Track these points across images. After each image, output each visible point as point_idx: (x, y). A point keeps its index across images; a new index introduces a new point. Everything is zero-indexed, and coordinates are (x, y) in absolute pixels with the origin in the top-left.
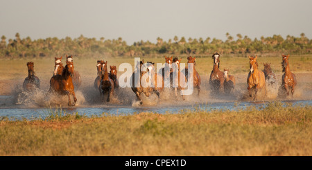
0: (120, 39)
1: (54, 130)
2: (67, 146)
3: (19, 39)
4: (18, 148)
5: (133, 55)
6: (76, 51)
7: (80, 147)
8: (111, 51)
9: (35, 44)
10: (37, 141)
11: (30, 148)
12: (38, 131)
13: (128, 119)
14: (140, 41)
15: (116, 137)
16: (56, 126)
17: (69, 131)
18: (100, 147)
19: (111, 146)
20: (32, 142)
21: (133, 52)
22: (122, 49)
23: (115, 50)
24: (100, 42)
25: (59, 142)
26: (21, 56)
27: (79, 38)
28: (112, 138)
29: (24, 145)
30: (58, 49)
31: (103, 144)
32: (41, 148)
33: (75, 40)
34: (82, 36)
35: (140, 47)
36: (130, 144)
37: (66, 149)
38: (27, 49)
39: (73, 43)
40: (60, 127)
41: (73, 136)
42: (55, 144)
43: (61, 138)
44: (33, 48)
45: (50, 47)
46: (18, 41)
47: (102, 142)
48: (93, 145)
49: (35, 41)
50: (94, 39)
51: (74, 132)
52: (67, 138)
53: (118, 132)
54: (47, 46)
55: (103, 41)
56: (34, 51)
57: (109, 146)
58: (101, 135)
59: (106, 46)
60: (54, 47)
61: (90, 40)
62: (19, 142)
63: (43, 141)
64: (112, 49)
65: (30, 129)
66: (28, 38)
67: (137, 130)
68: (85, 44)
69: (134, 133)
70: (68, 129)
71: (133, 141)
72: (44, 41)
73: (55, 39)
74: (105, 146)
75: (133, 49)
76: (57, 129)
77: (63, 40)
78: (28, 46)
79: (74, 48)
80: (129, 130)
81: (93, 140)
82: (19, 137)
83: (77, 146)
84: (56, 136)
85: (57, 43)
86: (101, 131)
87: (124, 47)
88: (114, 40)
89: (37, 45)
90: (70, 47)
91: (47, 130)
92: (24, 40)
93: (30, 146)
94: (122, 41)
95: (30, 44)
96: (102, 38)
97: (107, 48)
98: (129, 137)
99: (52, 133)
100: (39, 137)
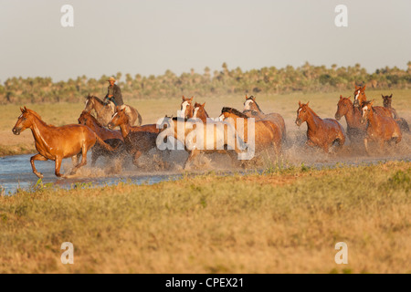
0: (358, 65)
1: (275, 186)
2: (292, 207)
3: (227, 71)
4: (229, 211)
5: (375, 86)
6: (300, 83)
7: (309, 208)
8: (346, 81)
9: (247, 76)
10: (253, 201)
11: (244, 211)
12: (254, 188)
13: (370, 170)
14: (384, 68)
15: (356, 194)
16: (277, 181)
17: (294, 187)
18: (335, 208)
19: (350, 206)
20: (246, 202)
21: (375, 83)
22: (360, 78)
23: (351, 80)
24: (331, 71)
25: (281, 201)
26: (229, 92)
27: (304, 67)
28: (351, 195)
29: (236, 207)
30: (276, 82)
31: (339, 204)
32: (259, 210)
33: (298, 69)
34: (307, 63)
35: (384, 76)
36: (374, 203)
37: (290, 211)
38: (237, 83)
39: (296, 73)
40: (281, 183)
41: (299, 194)
42: (276, 205)
43: (284, 195)
44: (244, 81)
45: (266, 79)
46: (226, 73)
47: (338, 201)
48: (326, 206)
49: (247, 73)
50: (323, 67)
51: (300, 188)
52: (291, 196)
53: (359, 188)
54: (262, 78)
55: (335, 69)
56: (245, 84)
57: (346, 206)
58: (335, 193)
59: (339, 75)
60: (271, 79)
61: (317, 68)
62: (231, 203)
63: (260, 201)
64: (347, 79)
65: (243, 186)
66: (238, 69)
67: (384, 184)
68: (311, 74)
69: (380, 188)
70: (292, 185)
71: (379, 199)
72: (259, 71)
73: (273, 69)
74: (341, 206)
75: (375, 78)
76: (278, 185)
77: (282, 69)
78: (238, 79)
79: (298, 79)
80: (373, 185)
81: (324, 198)
82: (229, 197)
83: (305, 207)
84: (278, 195)
85: (274, 74)
86: (336, 187)
87: (363, 76)
88: (349, 67)
89: (250, 77)
90: (291, 78)
91: (266, 186)
92: (233, 71)
93: (244, 207)
94: (360, 68)
95: (241, 76)
96: (334, 66)
97: (341, 78)
98: (373, 194)
99: (272, 190)
100: (256, 196)
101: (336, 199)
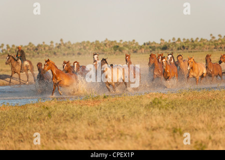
0: (134, 41)
1: (89, 106)
2: (98, 118)
3: (63, 43)
4: (64, 120)
5: (143, 51)
6: (103, 50)
7: (108, 118)
8: (127, 49)
9: (74, 46)
10: (77, 115)
11: (72, 120)
12: (78, 107)
13: (141, 97)
14: (148, 42)
15: (133, 110)
16: (90, 104)
17: (99, 107)
18: (121, 118)
19: (129, 117)
20: (73, 115)
21: (143, 50)
22: (135, 48)
23: (130, 49)
24: (120, 43)
25: (93, 114)
26: (64, 55)
27: (105, 41)
28: (130, 111)
29: (68, 118)
30: (90, 49)
31: (124, 116)
32: (80, 120)
33: (102, 42)
34: (107, 39)
35: (148, 46)
36: (142, 115)
37: (97, 120)
38: (68, 50)
39: (101, 45)
40: (93, 104)
41: (102, 111)
42: (90, 117)
43: (94, 111)
44: (73, 49)
45: (84, 48)
46: (62, 45)
47: (123, 115)
48: (117, 117)
49: (74, 44)
50: (115, 41)
51: (103, 107)
52: (98, 112)
53: (134, 107)
54: (82, 47)
55: (122, 43)
56: (73, 51)
57: (128, 117)
58: (122, 110)
59: (124, 46)
60: (87, 48)
61: (112, 42)
62: (65, 116)
63: (81, 115)
64: (128, 48)
65: (71, 106)
66: (69, 42)
67: (147, 105)
68: (109, 45)
69: (145, 107)
70: (98, 106)
71: (145, 113)
72: (80, 43)
73: (88, 42)
74: (125, 117)
75: (143, 47)
76: (91, 106)
77: (93, 42)
78: (69, 48)
79: (102, 48)
80: (142, 105)
81: (116, 113)
82: (64, 112)
83: (105, 118)
84: (91, 111)
85: (89, 45)
86: (122, 107)
87: (137, 47)
88: (129, 42)
89: (76, 46)
90: (98, 47)
91: (84, 106)
92: (66, 44)
93: (72, 118)
94: (135, 42)
95: (70, 46)
96: (121, 41)
97: (125, 48)
98: (142, 110)
99: (87, 109)
100: (79, 112)
101: (122, 113)
